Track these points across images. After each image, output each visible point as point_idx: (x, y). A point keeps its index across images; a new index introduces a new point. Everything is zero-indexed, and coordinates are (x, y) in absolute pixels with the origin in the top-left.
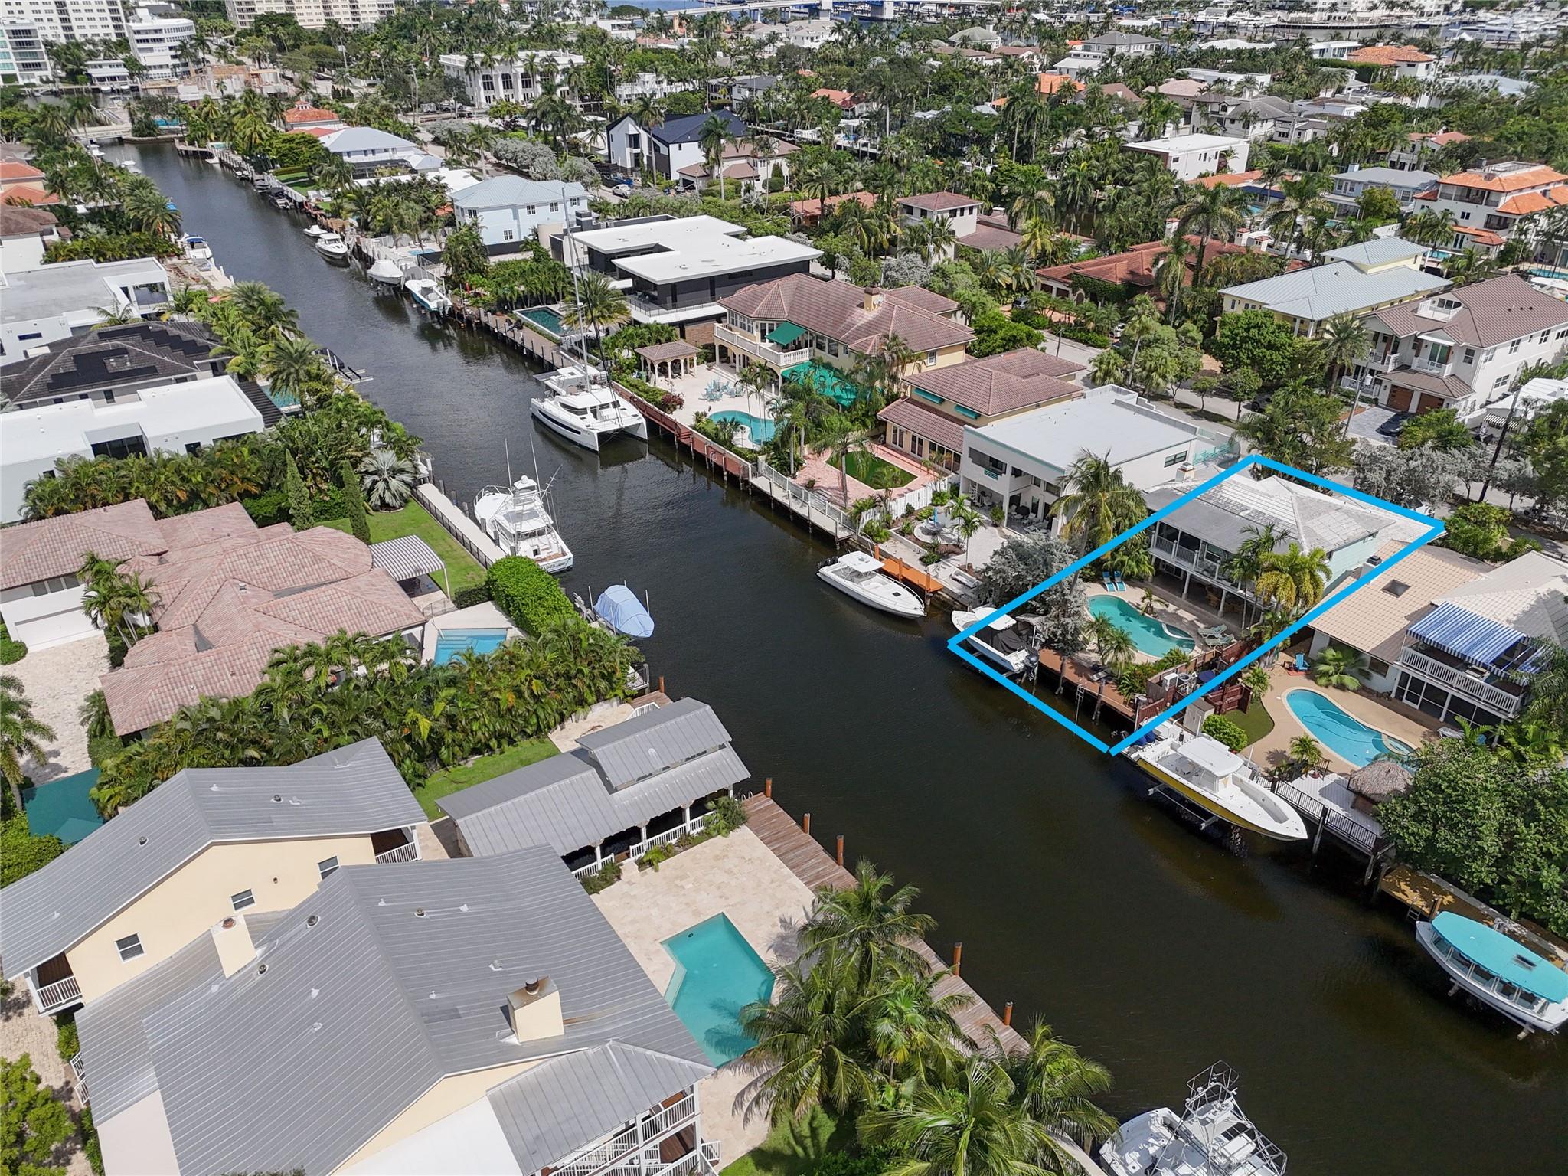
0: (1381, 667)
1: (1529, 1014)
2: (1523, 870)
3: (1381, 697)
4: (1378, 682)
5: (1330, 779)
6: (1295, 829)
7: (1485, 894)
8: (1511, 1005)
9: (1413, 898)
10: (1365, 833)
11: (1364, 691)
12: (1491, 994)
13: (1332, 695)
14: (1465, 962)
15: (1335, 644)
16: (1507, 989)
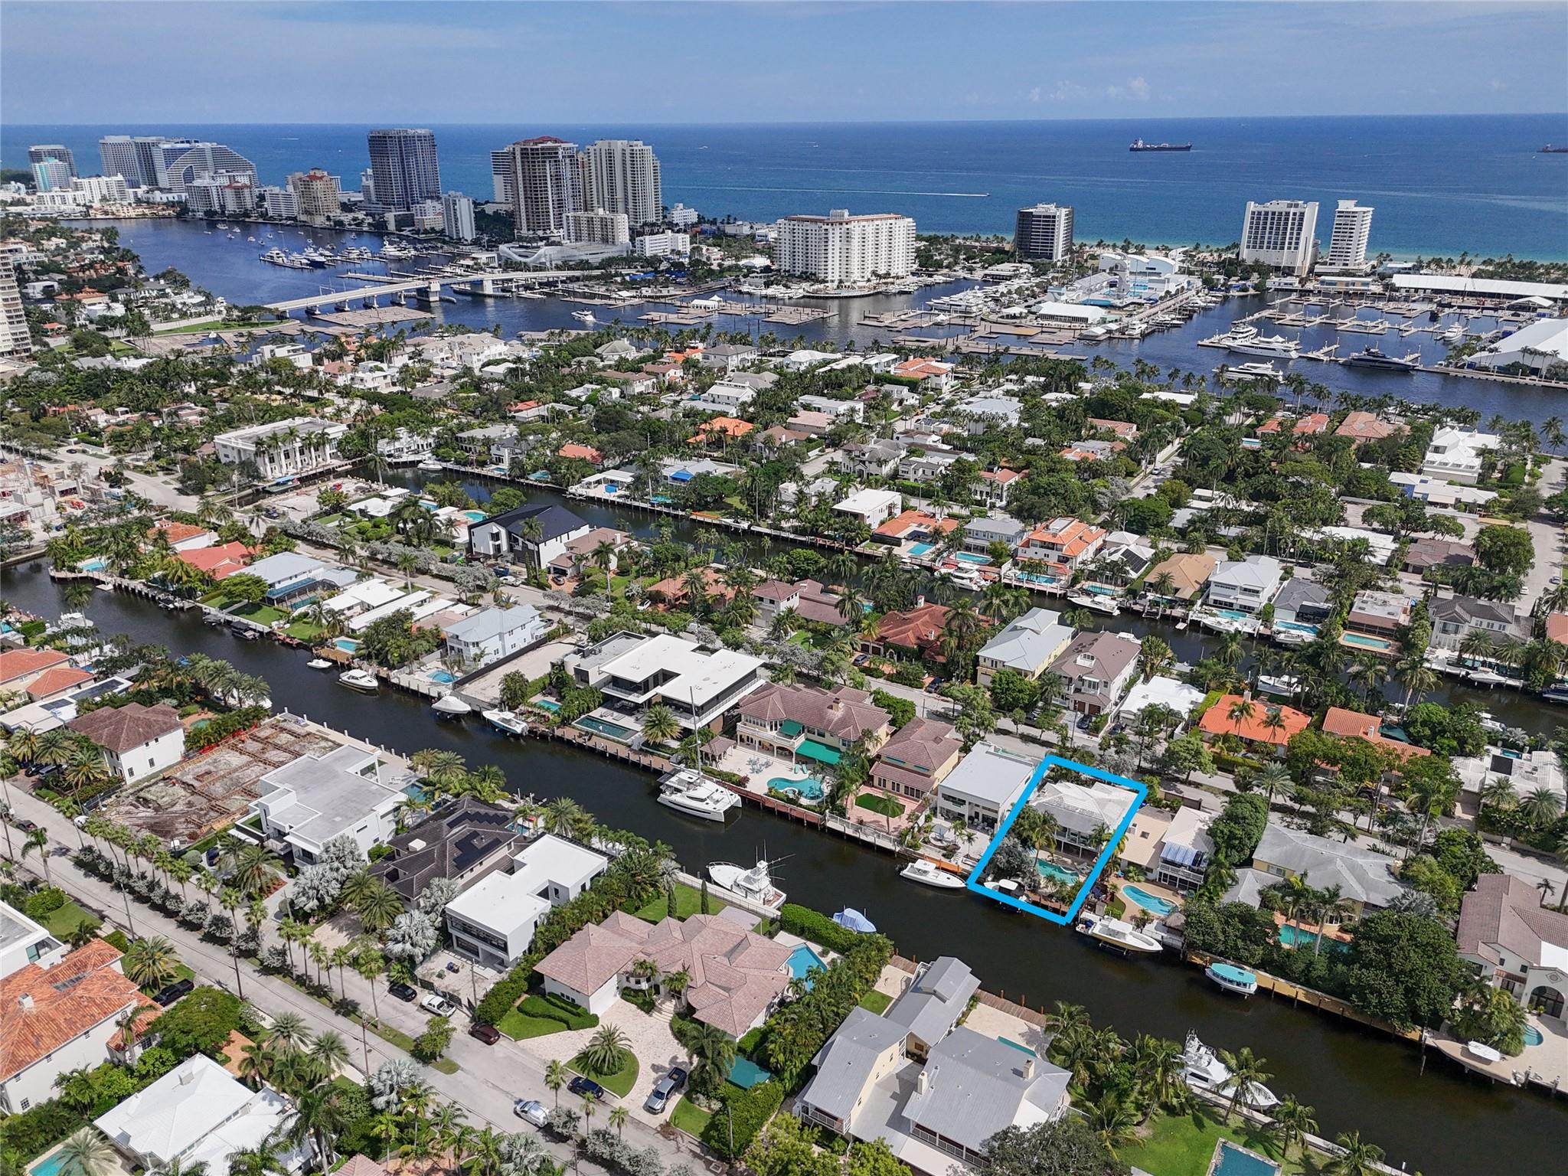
0: (1150, 870)
1: (1246, 990)
2: (1231, 943)
3: (1153, 882)
4: (1150, 876)
5: (1155, 922)
6: (1158, 947)
7: (1221, 954)
8: (1241, 989)
9: (1198, 961)
10: (1177, 942)
11: (1148, 881)
12: (1234, 987)
13: (1136, 885)
14: (1225, 979)
15: (1130, 863)
16: (1238, 984)
